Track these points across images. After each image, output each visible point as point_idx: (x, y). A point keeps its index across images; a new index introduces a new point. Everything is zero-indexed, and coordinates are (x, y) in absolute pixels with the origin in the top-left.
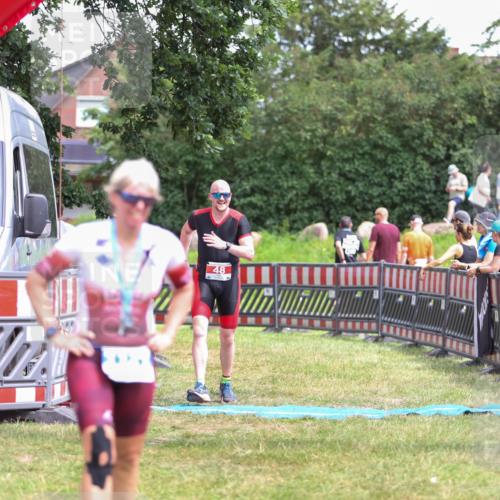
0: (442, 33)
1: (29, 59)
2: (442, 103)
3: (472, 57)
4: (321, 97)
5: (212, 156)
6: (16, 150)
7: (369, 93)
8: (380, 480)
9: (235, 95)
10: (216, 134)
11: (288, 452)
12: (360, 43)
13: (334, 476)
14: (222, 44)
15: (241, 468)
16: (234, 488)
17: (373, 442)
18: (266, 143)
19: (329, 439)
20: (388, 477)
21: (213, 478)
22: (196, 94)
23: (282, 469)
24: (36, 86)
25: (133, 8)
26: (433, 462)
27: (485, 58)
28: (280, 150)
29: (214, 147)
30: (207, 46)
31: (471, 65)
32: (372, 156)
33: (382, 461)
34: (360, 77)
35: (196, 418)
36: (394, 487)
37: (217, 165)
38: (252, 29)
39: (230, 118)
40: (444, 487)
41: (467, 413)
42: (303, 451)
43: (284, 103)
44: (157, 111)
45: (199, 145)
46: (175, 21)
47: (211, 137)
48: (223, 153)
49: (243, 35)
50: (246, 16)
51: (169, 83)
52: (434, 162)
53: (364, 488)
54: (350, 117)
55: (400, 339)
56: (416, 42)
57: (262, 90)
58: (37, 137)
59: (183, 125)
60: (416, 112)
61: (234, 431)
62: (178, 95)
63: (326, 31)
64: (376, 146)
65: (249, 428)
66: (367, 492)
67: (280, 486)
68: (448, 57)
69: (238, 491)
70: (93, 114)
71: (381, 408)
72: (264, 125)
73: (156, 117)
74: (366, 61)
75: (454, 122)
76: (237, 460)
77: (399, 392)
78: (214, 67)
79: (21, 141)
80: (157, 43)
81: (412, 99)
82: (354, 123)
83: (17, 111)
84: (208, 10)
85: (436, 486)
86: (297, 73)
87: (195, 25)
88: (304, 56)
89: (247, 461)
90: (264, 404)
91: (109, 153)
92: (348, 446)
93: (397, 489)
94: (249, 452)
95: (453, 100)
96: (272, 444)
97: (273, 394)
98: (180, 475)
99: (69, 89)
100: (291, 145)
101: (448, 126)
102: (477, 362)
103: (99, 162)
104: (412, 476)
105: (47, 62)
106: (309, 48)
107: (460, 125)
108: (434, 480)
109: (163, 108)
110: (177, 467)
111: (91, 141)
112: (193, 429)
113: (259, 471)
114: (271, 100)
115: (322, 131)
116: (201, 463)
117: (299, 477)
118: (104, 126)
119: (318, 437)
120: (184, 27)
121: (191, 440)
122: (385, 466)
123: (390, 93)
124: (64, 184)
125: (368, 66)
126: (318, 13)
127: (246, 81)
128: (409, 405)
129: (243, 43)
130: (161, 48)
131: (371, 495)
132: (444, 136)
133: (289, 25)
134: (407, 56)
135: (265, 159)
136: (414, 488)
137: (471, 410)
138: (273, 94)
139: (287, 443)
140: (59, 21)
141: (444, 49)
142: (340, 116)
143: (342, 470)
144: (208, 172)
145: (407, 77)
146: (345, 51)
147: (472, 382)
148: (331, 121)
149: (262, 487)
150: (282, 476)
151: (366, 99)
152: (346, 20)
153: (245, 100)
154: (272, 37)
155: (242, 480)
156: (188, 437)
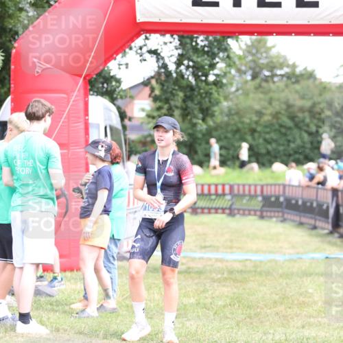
0: (314, 71)
1: (111, 83)
2: (314, 105)
3: (330, 83)
4: (255, 102)
5: (201, 131)
6: (106, 128)
7: (278, 100)
8: (283, 290)
9: (212, 100)
10: (203, 120)
11: (239, 276)
12: (274, 75)
13: (262, 288)
14: (206, 75)
15: (216, 284)
16: (212, 294)
17: (280, 271)
18: (227, 124)
19: (259, 270)
20: (288, 289)
21: (202, 289)
22: (192, 101)
23: (236, 285)
24: (115, 96)
25: (163, 58)
26: (311, 282)
27: (335, 83)
28: (235, 128)
29: (202, 126)
30: (199, 76)
31: (328, 86)
32: (280, 131)
33: (285, 281)
34: (274, 92)
35: (193, 259)
36: (291, 294)
37: (204, 135)
38: (221, 69)
39: (210, 112)
40: (315, 295)
41: (327, 258)
42: (246, 276)
43: (236, 105)
44: (174, 108)
45: (194, 125)
46: (184, 64)
47: (200, 121)
48: (207, 129)
49: (216, 71)
50: (218, 62)
51: (181, 94)
52: (310, 134)
53: (277, 295)
54: (268, 112)
55: (293, 221)
56: (302, 75)
57: (226, 98)
58: (116, 121)
59: (187, 115)
60: (302, 110)
61: (212, 266)
62: (184, 101)
63: (257, 70)
64: (281, 126)
65: (219, 264)
66: (278, 296)
67: (234, 293)
68: (317, 82)
69: (214, 295)
70: (143, 110)
71: (285, 254)
72: (227, 115)
73: (173, 111)
74: (277, 84)
75: (320, 114)
76: (214, 281)
77: (293, 247)
78: (202, 87)
79: (108, 123)
80: (174, 75)
81: (299, 103)
82: (271, 114)
83: (107, 109)
84: (199, 60)
85: (312, 294)
86: (243, 90)
87: (193, 67)
88: (246, 82)
89: (219, 281)
90: (227, 252)
91: (150, 129)
92: (268, 273)
93: (293, 295)
94: (219, 276)
95: (319, 103)
96: (231, 272)
97: (231, 248)
98: (185, 287)
99: (132, 98)
100: (240, 125)
101: (317, 116)
102: (331, 233)
103: (146, 133)
104: (300, 289)
105: (120, 84)
106: (249, 78)
107: (323, 116)
108: (310, 291)
109: (177, 107)
110: (184, 283)
111: (142, 123)
112: (192, 265)
113: (224, 286)
114: (230, 103)
115: (255, 118)
116: (196, 281)
117: (244, 289)
118: (149, 116)
119: (253, 269)
120: (188, 67)
121: (191, 270)
122: (287, 284)
123: (288, 100)
124: (129, 144)
125: (278, 87)
126: (254, 61)
127: (218, 94)
128: (298, 253)
129: (217, 75)
130: (176, 78)
131: (280, 298)
132: (315, 121)
133: (239, 66)
134: (297, 82)
135: (227, 132)
136: (301, 294)
137: (329, 256)
138: (231, 100)
139: (238, 272)
140: (127, 64)
141: (315, 79)
142: (264, 111)
143: (265, 286)
144: (199, 139)
145: (297, 92)
146: (266, 79)
147: (329, 243)
148: (260, 114)
149: (226, 294)
150: (235, 288)
151: (277, 103)
152: (267, 64)
153: (218, 103)
154: (230, 72)
155: (216, 290)
156: (189, 268)
